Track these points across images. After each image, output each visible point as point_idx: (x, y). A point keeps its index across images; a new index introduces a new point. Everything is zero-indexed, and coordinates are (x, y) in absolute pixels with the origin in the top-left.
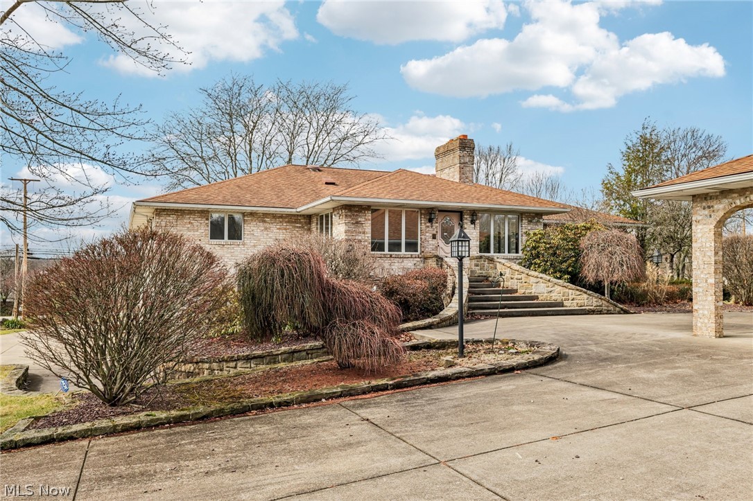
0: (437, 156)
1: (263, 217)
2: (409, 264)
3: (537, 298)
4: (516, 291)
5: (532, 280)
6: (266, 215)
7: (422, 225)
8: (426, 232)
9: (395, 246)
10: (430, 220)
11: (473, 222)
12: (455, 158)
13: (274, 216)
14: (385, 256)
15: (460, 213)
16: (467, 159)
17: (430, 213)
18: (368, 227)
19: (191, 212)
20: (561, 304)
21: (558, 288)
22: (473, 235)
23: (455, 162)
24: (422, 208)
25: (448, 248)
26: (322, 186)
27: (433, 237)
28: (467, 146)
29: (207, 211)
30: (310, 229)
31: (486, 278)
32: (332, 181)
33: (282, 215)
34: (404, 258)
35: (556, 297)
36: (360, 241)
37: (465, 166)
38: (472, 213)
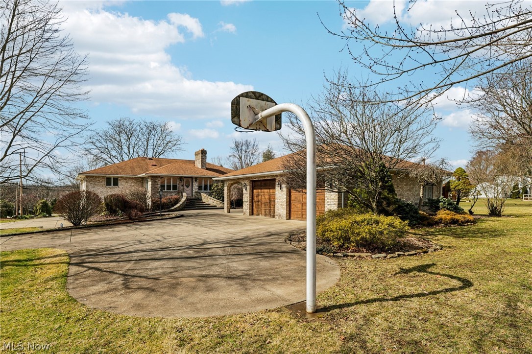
0: (195, 155)
1: (126, 179)
3: (210, 204)
4: (205, 202)
5: (209, 199)
6: (127, 177)
7: (178, 182)
8: (179, 184)
9: (169, 189)
10: (181, 180)
11: (196, 181)
12: (200, 156)
14: (165, 192)
15: (192, 178)
16: (204, 157)
17: (181, 178)
18: (159, 183)
19: (99, 177)
20: (216, 206)
21: (215, 202)
22: (196, 186)
23: (200, 158)
24: (178, 177)
25: (187, 189)
26: (150, 166)
27: (182, 186)
28: (204, 152)
29: (105, 176)
30: (143, 182)
31: (198, 198)
32: (155, 164)
33: (132, 178)
34: (172, 192)
35: (214, 204)
36: (156, 187)
37: (203, 160)
38: (196, 178)
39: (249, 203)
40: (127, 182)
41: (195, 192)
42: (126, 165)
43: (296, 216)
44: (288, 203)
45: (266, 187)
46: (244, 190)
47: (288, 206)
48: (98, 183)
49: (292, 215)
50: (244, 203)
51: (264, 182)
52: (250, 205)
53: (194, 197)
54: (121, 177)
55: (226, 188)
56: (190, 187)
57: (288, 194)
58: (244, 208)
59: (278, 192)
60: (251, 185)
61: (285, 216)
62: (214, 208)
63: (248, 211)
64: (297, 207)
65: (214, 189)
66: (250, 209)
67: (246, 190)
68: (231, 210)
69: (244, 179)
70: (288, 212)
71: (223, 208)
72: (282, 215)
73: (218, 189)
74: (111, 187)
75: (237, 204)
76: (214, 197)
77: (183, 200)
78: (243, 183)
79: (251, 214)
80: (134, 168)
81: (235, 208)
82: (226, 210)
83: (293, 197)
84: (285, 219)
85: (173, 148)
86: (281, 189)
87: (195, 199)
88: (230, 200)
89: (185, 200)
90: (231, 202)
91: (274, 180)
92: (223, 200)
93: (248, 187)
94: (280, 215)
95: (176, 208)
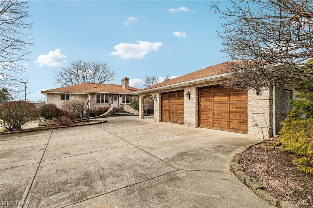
0: (122, 81)
1: (74, 95)
2: (105, 106)
3: (130, 113)
4: (126, 111)
5: (129, 109)
6: (75, 94)
7: (109, 97)
8: (109, 99)
9: (102, 101)
10: (111, 96)
11: (121, 97)
12: (124, 82)
13: (77, 95)
14: (100, 104)
15: (118, 95)
16: (127, 82)
17: (111, 95)
18: (96, 98)
19: (56, 94)
20: (134, 114)
21: (133, 111)
22: (121, 100)
23: (125, 83)
24: (109, 94)
25: (115, 102)
26: (92, 88)
27: (111, 100)
28: (127, 79)
29: (60, 94)
30: (86, 98)
31: (122, 108)
32: (95, 87)
33: (79, 95)
34: (104, 104)
35: (133, 112)
36: (93, 101)
37: (127, 84)
38: (121, 95)
39: (158, 112)
40: (75, 98)
41: (120, 104)
42: (76, 87)
43: (206, 124)
44: (197, 112)
45: (174, 98)
46: (154, 101)
47: (197, 115)
48: (55, 98)
49: (201, 123)
50: (154, 111)
51: (172, 94)
52: (159, 113)
53: (119, 108)
54: (72, 94)
55: (140, 100)
56: (117, 101)
57: (197, 103)
58: (154, 115)
59: (187, 102)
60: (160, 97)
61: (195, 124)
62: (133, 115)
63: (158, 118)
64: (207, 116)
65: (133, 102)
66: (159, 117)
67: (156, 101)
68: (144, 117)
69: (154, 92)
70: (197, 120)
71: (138, 115)
72: (191, 123)
73: (135, 102)
74: (64, 100)
75: (150, 112)
76: (132, 108)
77: (111, 109)
78: (153, 95)
79: (160, 120)
80: (81, 89)
81: (147, 115)
82: (140, 116)
83: (202, 106)
84: (195, 127)
85: (109, 79)
86: (189, 99)
87: (120, 109)
88: (143, 109)
89: (113, 110)
90: (144, 111)
91: (183, 91)
92: (138, 110)
93: (158, 99)
94: (188, 123)
95: (104, 115)
